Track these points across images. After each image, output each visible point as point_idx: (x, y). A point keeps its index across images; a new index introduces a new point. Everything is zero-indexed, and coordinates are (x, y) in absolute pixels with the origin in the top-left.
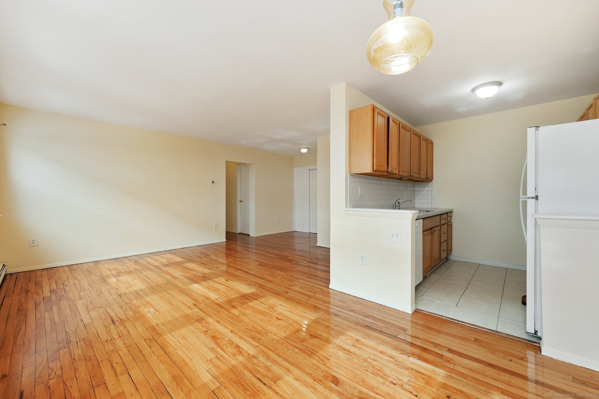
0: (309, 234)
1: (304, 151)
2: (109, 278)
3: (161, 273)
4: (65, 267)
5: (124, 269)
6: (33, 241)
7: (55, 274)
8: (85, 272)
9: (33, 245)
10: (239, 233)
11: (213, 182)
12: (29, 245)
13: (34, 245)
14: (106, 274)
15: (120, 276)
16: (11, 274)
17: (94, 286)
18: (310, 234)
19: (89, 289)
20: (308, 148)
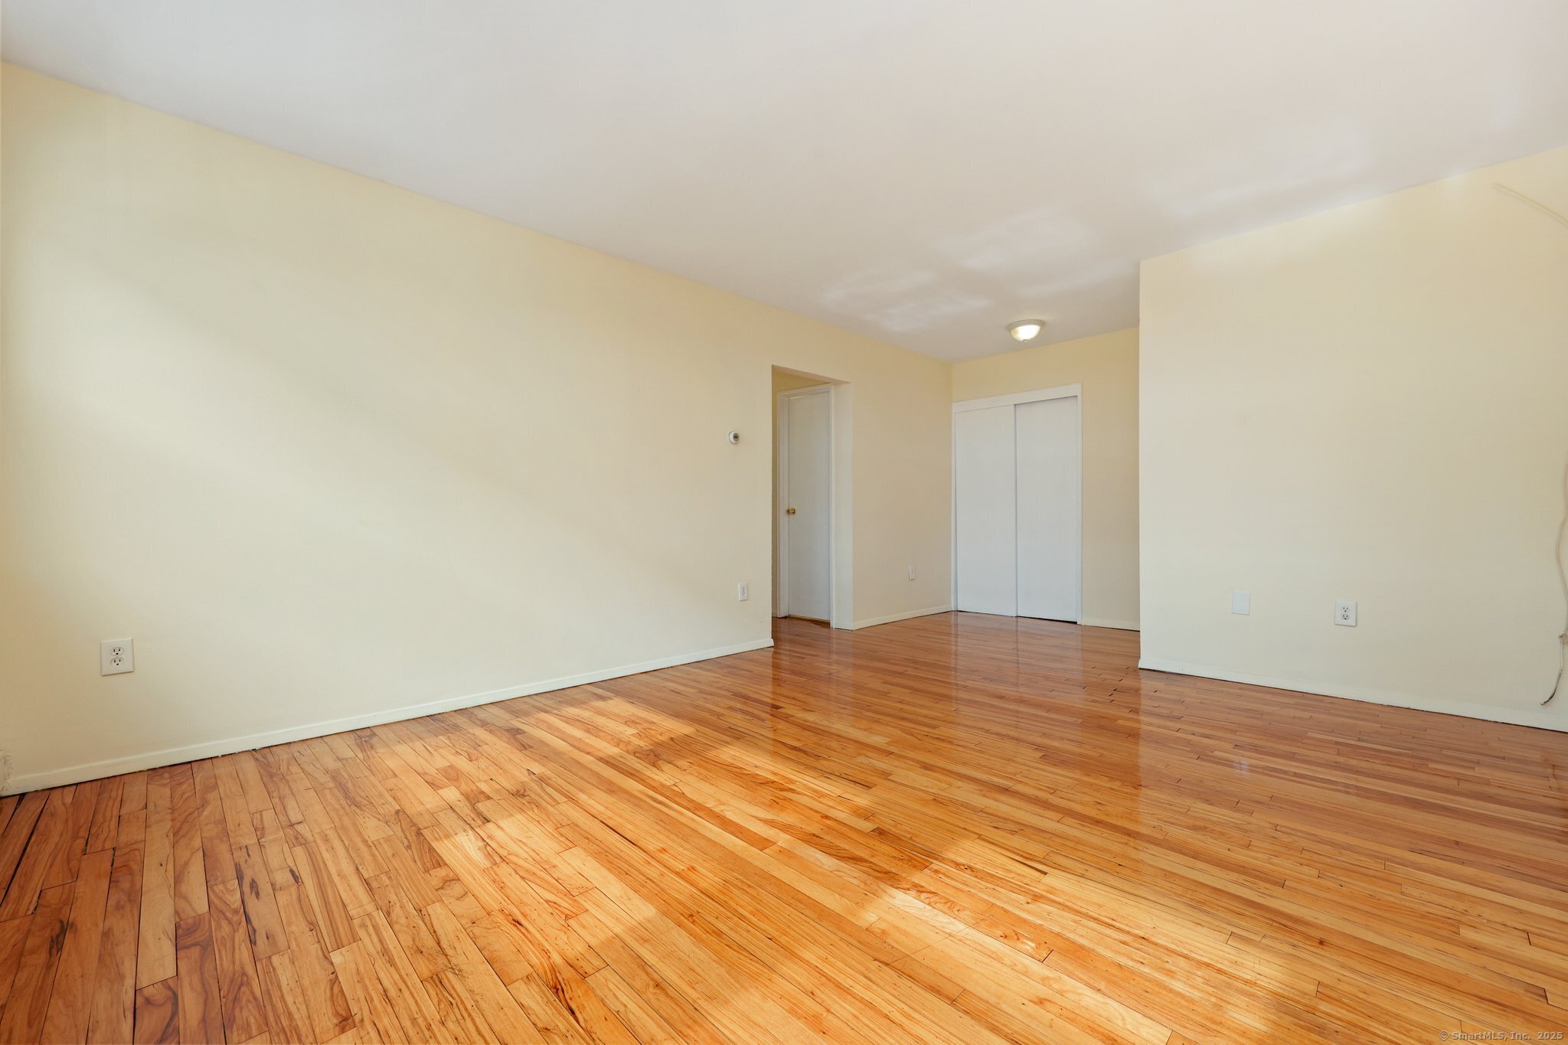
0: (1015, 619)
1: (1027, 332)
2: (448, 836)
3: (660, 803)
4: (242, 756)
5: (488, 778)
6: (117, 651)
7: (204, 804)
8: (327, 792)
9: (114, 668)
10: (785, 617)
11: (736, 437)
12: (101, 673)
13: (122, 667)
14: (420, 808)
15: (488, 821)
16: (22, 796)
17: (393, 898)
18: (1019, 619)
19: (369, 915)
20: (1041, 323)
